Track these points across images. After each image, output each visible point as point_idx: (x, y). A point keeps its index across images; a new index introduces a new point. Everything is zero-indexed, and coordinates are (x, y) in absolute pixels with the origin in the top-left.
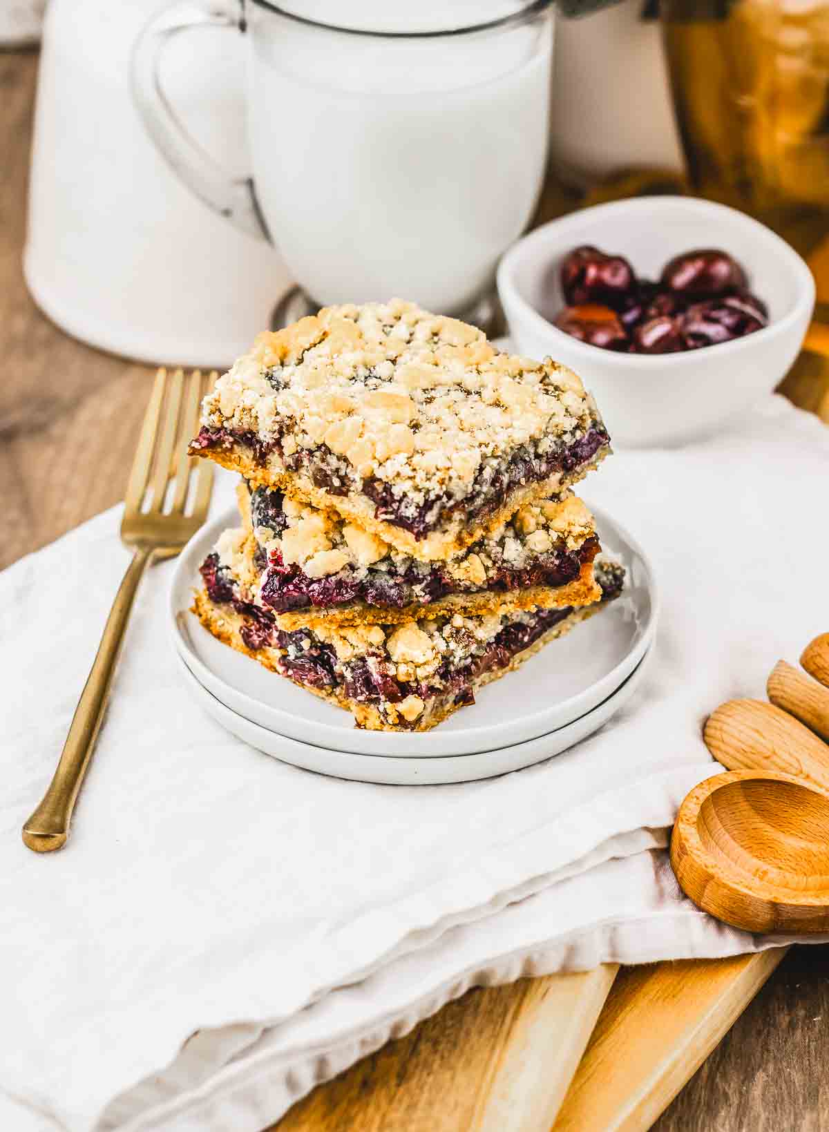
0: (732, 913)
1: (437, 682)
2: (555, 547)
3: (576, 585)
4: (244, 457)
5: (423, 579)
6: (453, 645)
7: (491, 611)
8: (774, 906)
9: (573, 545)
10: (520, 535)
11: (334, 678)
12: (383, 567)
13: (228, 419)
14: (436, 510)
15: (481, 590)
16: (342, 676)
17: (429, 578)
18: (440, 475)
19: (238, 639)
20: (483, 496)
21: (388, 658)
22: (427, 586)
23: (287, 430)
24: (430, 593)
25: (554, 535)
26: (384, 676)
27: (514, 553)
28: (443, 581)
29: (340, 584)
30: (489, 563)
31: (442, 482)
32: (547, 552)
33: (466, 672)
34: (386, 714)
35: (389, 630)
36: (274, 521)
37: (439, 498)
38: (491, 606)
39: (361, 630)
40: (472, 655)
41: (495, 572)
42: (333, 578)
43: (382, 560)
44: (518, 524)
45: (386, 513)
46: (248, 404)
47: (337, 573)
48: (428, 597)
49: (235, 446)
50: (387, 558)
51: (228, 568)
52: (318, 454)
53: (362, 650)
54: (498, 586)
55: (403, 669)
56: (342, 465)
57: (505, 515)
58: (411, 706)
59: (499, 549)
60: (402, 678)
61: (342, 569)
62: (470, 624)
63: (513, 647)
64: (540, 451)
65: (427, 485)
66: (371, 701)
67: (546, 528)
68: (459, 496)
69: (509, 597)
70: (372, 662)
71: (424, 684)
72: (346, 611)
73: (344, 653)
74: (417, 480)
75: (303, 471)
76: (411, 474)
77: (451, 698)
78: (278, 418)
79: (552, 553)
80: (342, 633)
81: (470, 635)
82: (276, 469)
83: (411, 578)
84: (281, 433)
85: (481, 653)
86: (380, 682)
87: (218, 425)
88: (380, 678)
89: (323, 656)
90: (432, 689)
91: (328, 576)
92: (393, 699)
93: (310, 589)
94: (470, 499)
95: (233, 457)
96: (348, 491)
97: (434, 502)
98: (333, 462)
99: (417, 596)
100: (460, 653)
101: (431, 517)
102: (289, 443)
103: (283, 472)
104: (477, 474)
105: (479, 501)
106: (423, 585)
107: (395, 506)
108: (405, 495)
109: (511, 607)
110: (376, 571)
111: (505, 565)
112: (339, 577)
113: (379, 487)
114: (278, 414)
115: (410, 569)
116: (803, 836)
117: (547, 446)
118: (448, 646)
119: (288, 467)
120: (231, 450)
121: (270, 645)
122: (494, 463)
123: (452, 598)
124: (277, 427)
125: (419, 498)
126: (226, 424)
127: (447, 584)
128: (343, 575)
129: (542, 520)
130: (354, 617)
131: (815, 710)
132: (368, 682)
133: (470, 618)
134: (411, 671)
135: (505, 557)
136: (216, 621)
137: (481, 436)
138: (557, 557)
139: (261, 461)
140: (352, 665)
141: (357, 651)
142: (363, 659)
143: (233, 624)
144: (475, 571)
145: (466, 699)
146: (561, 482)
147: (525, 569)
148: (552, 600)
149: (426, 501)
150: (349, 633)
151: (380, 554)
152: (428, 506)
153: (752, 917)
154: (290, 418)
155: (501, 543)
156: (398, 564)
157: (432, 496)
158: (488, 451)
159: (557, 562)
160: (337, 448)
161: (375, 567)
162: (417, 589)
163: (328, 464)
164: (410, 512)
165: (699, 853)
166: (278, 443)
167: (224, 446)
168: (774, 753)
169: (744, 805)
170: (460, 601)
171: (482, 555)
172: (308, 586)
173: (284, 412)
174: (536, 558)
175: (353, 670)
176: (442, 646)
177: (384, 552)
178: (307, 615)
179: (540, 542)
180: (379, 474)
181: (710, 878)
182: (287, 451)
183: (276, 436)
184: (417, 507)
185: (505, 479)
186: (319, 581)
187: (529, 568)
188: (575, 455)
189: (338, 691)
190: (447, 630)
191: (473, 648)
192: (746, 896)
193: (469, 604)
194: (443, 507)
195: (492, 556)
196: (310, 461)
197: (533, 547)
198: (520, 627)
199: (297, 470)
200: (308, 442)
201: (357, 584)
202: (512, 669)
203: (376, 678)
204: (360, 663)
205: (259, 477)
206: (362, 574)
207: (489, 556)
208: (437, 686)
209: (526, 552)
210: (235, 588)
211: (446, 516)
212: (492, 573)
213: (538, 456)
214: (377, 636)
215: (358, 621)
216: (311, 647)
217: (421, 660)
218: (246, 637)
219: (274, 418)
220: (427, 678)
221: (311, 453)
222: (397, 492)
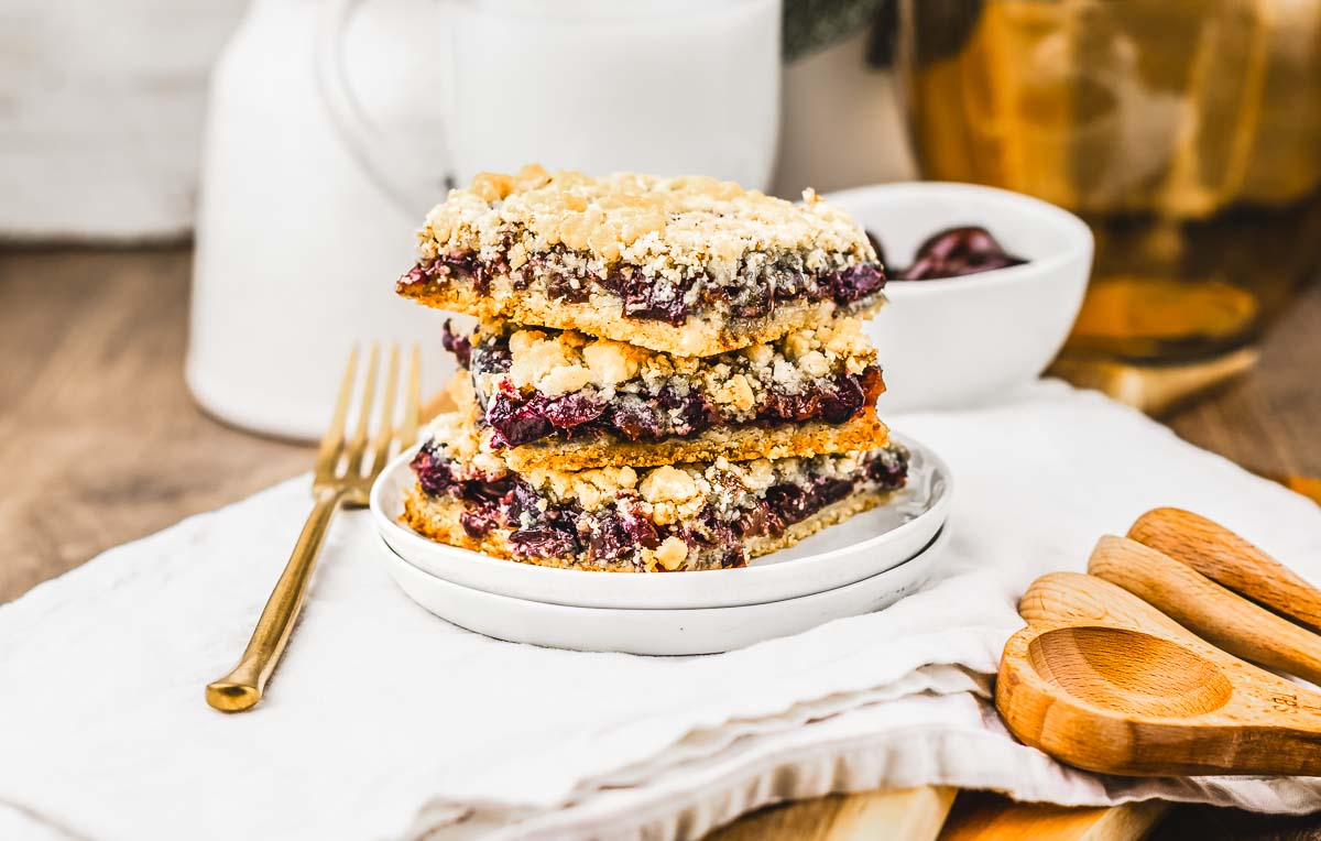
0: (1080, 742)
1: (701, 526)
2: (834, 372)
3: (858, 423)
4: (463, 291)
5: (682, 401)
6: (718, 488)
7: (762, 458)
8: (1133, 727)
9: (854, 368)
10: (791, 359)
11: (577, 540)
12: (633, 388)
13: (444, 244)
14: (696, 288)
15: (748, 424)
16: (587, 535)
17: (687, 401)
18: (698, 250)
19: (459, 533)
20: (748, 291)
21: (642, 498)
22: (685, 412)
23: (514, 240)
24: (690, 422)
25: (832, 356)
26: (638, 515)
27: (786, 375)
28: (705, 406)
29: (583, 404)
30: (758, 385)
31: (701, 257)
32: (824, 376)
33: (735, 527)
34: (642, 563)
35: (643, 473)
36: (500, 364)
37: (699, 275)
39: (608, 471)
40: (740, 507)
41: (765, 395)
42: (575, 396)
43: (631, 381)
44: (788, 350)
45: (636, 302)
46: (466, 220)
47: (577, 392)
48: (686, 427)
49: (452, 280)
50: (637, 378)
51: (444, 445)
52: (552, 256)
53: (611, 493)
54: (768, 418)
55: (660, 509)
56: (582, 262)
58: (672, 551)
59: (769, 370)
60: (660, 520)
61: (585, 387)
62: (738, 471)
63: (787, 515)
64: (809, 265)
65: (684, 260)
66: (624, 556)
67: (822, 351)
68: (722, 280)
69: (781, 436)
70: (624, 509)
71: (686, 525)
72: (590, 447)
73: (588, 501)
74: (672, 254)
75: (534, 286)
76: (666, 250)
77: (719, 554)
78: (504, 228)
79: (830, 378)
80: (586, 476)
81: (737, 481)
82: (502, 288)
83: (666, 401)
84: (507, 245)
85: (751, 507)
86: (634, 524)
87: (432, 255)
88: (634, 519)
89: (563, 514)
90: (695, 535)
91: (568, 394)
92: (650, 544)
93: (548, 409)
94: (733, 290)
95: (449, 294)
96: (589, 293)
97: (693, 280)
98: (570, 261)
99: (674, 425)
100: (726, 499)
101: (690, 298)
102: (517, 255)
103: (510, 295)
104: (740, 265)
105: (743, 297)
106: (681, 410)
107: (646, 292)
108: (658, 275)
109: (784, 451)
110: (625, 394)
111: (776, 387)
112: (581, 395)
113: (627, 273)
114: (503, 223)
115: (664, 390)
117: (817, 260)
118: (712, 489)
119: (516, 286)
120: (446, 285)
121: (497, 527)
122: (759, 258)
123: (714, 435)
124: (502, 237)
125: (676, 276)
126: (441, 252)
127: (708, 410)
128: (585, 393)
129: (817, 344)
130: (600, 456)
132: (618, 531)
133: (737, 464)
134: (671, 510)
135: (775, 378)
136: (431, 517)
138: (836, 383)
139: (484, 288)
140: (599, 514)
141: (604, 496)
142: (612, 506)
143: (452, 515)
144: (741, 393)
145: (735, 559)
146: (834, 316)
147: (800, 395)
148: (832, 441)
149: (683, 280)
150: (594, 476)
151: (628, 370)
152: (685, 285)
153: (1105, 744)
154: (517, 224)
155: (771, 365)
156: (651, 384)
157: (691, 274)
158: (752, 244)
159: (836, 389)
160: (573, 245)
161: (623, 389)
162: (674, 413)
163: (565, 266)
164: (664, 294)
165: (1033, 680)
166: (504, 259)
167: (439, 281)
168: (1107, 613)
169: (1077, 658)
170: (722, 438)
171: (749, 376)
172: (545, 407)
173: (509, 217)
174: (812, 383)
175: (600, 520)
176: (706, 488)
177: (634, 368)
178: (544, 451)
179: (816, 366)
180: (628, 256)
181: (1050, 701)
182: (515, 265)
183: (501, 248)
184: (673, 287)
185: (772, 282)
186: (558, 400)
187: (804, 394)
188: (848, 285)
189: (581, 556)
190: (710, 473)
191: (741, 498)
192: (1096, 716)
193: (735, 445)
194: (704, 288)
195: (761, 377)
196: (543, 267)
197: (807, 369)
198: (794, 491)
199: (527, 286)
200: (540, 244)
201: (602, 405)
202: (786, 545)
203: (630, 520)
204: (609, 512)
205: (481, 310)
206: (608, 394)
207: (757, 378)
208: (702, 532)
209: (798, 376)
210: (453, 466)
211: (705, 302)
212: (762, 397)
214: (627, 478)
215: (605, 461)
216: (548, 509)
217: (682, 496)
218: (469, 525)
219: (497, 228)
220: (690, 517)
221: (543, 256)
222: (648, 272)
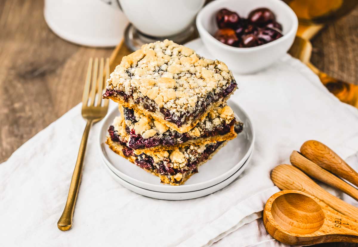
0: (284, 240)
1: (186, 168)
2: (222, 123)
3: (229, 134)
4: (121, 98)
5: (181, 136)
6: (191, 156)
7: (202, 144)
8: (297, 238)
9: (228, 122)
10: (211, 120)
11: (153, 167)
12: (168, 134)
13: (115, 87)
14: (184, 118)
15: (199, 138)
16: (156, 167)
17: (182, 136)
18: (185, 106)
19: (121, 153)
20: (198, 111)
21: (170, 162)
22: (182, 138)
23: (134, 91)
24: (183, 140)
25: (222, 120)
26: (169, 168)
27: (209, 126)
28: (187, 136)
29: (154, 140)
30: (201, 130)
31: (186, 109)
32: (219, 125)
33: (195, 163)
34: (170, 179)
35: (170, 152)
36: (131, 118)
37: (185, 114)
38: (202, 142)
39: (161, 153)
40: (197, 158)
41: (203, 132)
42: (152, 138)
43: (167, 131)
44: (210, 116)
45: (168, 119)
46: (121, 83)
47: (153, 137)
48: (182, 142)
49: (118, 95)
50: (169, 131)
51: (117, 131)
52: (145, 99)
53: (162, 159)
54: (204, 136)
55: (175, 165)
56: (153, 103)
57: (206, 114)
58: (179, 176)
59: (204, 125)
60: (175, 168)
61: (154, 135)
62: (196, 148)
63: (209, 152)
64: (216, 93)
65: (181, 110)
66: (166, 174)
67: (219, 117)
68: (191, 112)
69: (208, 139)
70: (165, 163)
71: (182, 169)
72: (156, 147)
73: (156, 160)
74: (178, 109)
75: (140, 104)
76: (176, 107)
77: (191, 172)
78: (131, 88)
79: (221, 125)
80: (155, 154)
81: (196, 152)
82: (131, 103)
83: (176, 136)
85: (200, 157)
86: (168, 169)
87: (112, 89)
88: (168, 168)
89: (149, 160)
90: (185, 170)
91: (150, 138)
92: (172, 174)
93: (145, 142)
94: (195, 112)
95: (117, 98)
96: (155, 111)
97: (183, 115)
98: (150, 102)
99: (179, 142)
101: (182, 120)
102: (135, 95)
103: (134, 104)
104: (196, 104)
105: (197, 112)
106: (181, 138)
107: (171, 116)
108: (174, 113)
109: (208, 142)
111: (206, 130)
112: (153, 138)
113: (165, 110)
114: (131, 86)
115: (176, 134)
116: (304, 210)
117: (218, 91)
118: (189, 156)
119: (135, 103)
120: (116, 96)
121: (132, 155)
122: (202, 99)
123: (189, 141)
124: (131, 90)
125: (179, 114)
126: (114, 89)
127: (188, 137)
128: (155, 137)
129: (217, 114)
130: (159, 149)
131: (306, 167)
132: (164, 169)
133: (196, 146)
134: (178, 165)
135: (206, 127)
136: (114, 147)
137: (197, 91)
138: (222, 127)
139: (127, 100)
140: (159, 163)
141: (160, 159)
142: (162, 162)
143: (120, 148)
144: (197, 132)
145: (196, 171)
146: (223, 101)
147: (213, 131)
148: (221, 139)
149: (181, 115)
150: (158, 154)
151: (166, 129)
152: (181, 116)
153: (290, 241)
154: (135, 87)
155: (205, 123)
156: (172, 132)
157: (183, 113)
158: (200, 96)
159: (223, 128)
160: (151, 98)
161: (165, 134)
162: (179, 139)
163: (148, 103)
164: (176, 118)
165: (272, 221)
166: (132, 95)
167: (114, 95)
168: (294, 183)
169: (285, 202)
170: (192, 141)
171: (199, 127)
172: (144, 141)
173: (133, 85)
174: (216, 127)
175: (159, 165)
176: (187, 156)
177: (168, 129)
178: (144, 149)
179: (217, 122)
180: (165, 106)
181: (276, 229)
182: (135, 98)
183: (131, 93)
184: (178, 117)
185: (205, 104)
186: (147, 139)
187: (214, 130)
188: (227, 92)
189: (155, 171)
190: (189, 151)
191: (197, 156)
192: (288, 235)
193: (195, 142)
194: (186, 116)
195: (202, 128)
196: (143, 102)
197: (215, 124)
198: (211, 146)
199: (138, 104)
200: (141, 95)
201: (160, 140)
202: (209, 159)
203: (167, 168)
204: (161, 163)
205: (126, 105)
206: (161, 136)
207: (201, 128)
208: (186, 169)
209: (213, 126)
210: (120, 137)
211: (187, 119)
213: (215, 94)
214: (166, 154)
215: (160, 150)
216: (145, 157)
217: (181, 162)
218: (124, 152)
219: (130, 87)
220: (183, 167)
221: (143, 99)
222: (171, 112)
